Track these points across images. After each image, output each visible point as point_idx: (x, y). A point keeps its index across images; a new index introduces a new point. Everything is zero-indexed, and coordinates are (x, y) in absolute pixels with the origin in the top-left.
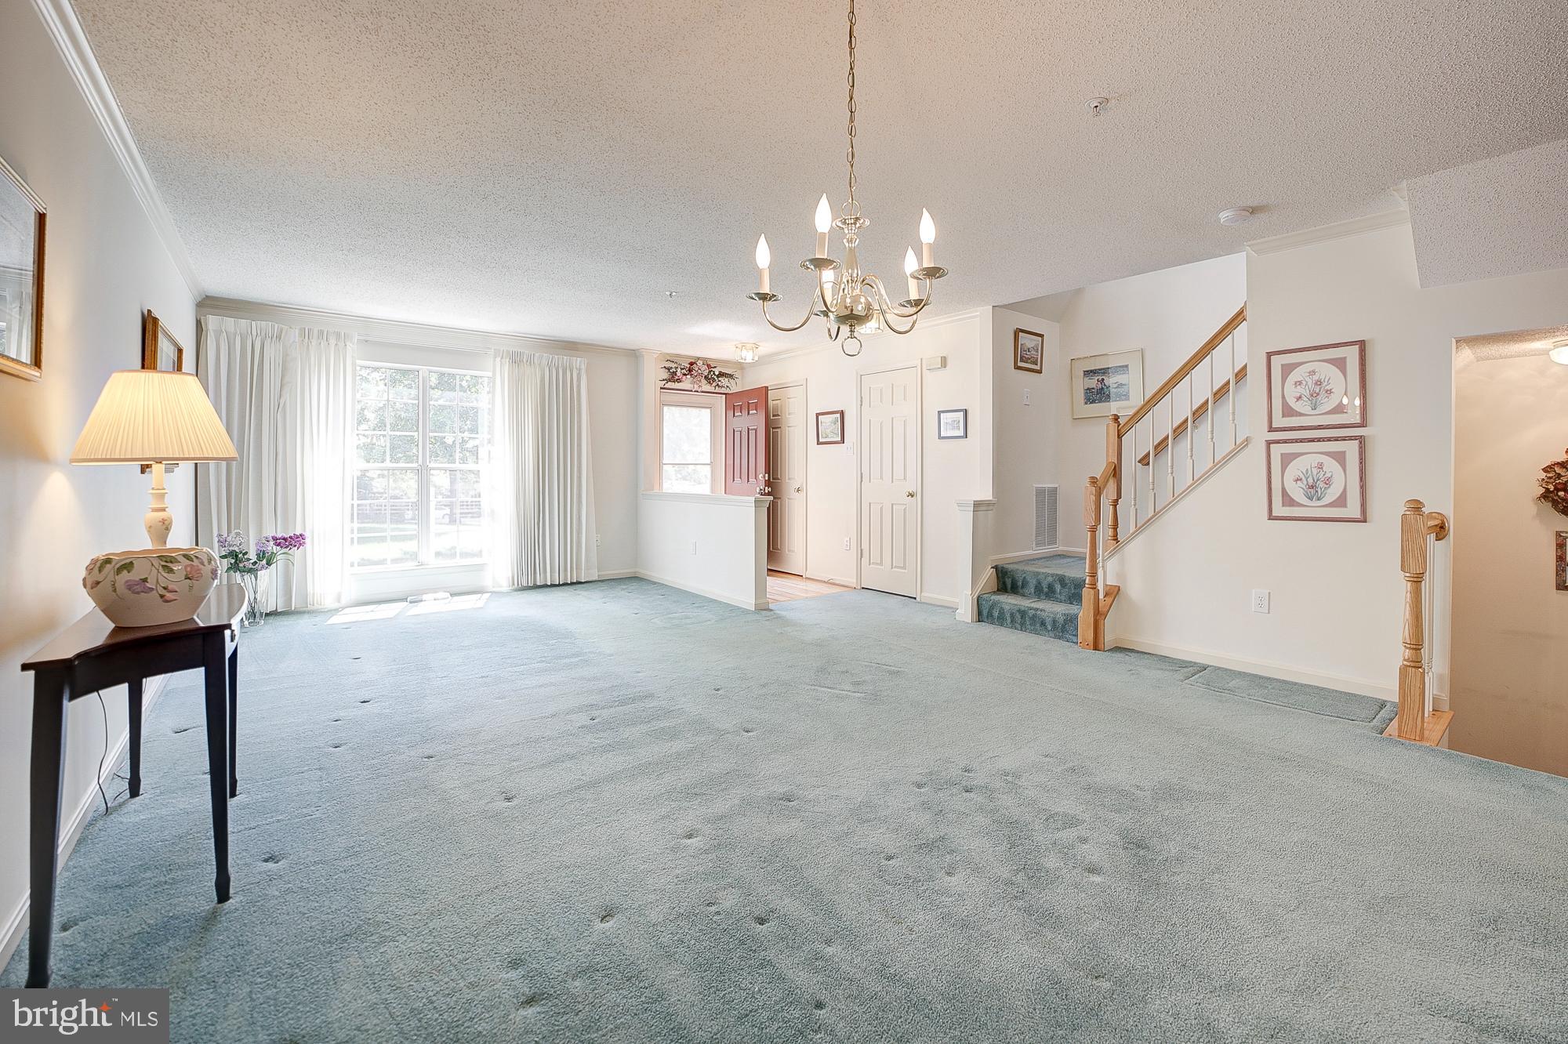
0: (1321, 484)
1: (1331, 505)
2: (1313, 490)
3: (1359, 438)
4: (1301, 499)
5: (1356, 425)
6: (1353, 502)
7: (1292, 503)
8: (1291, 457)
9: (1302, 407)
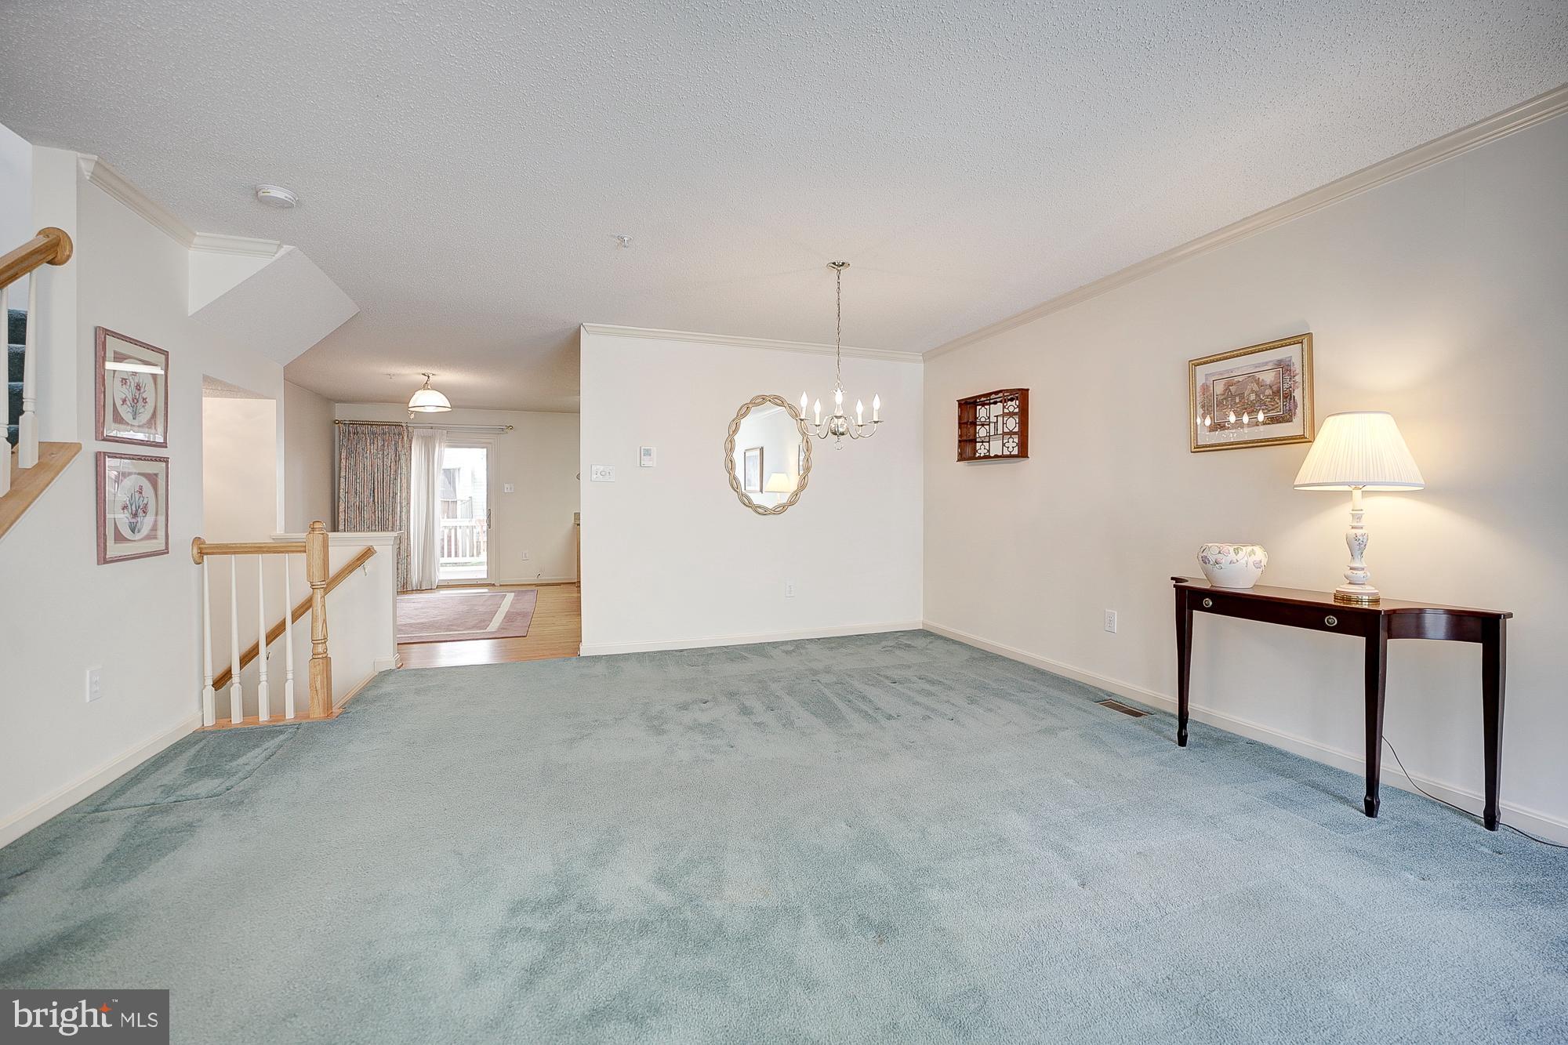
0: (140, 512)
1: (147, 537)
2: (134, 516)
3: (166, 460)
4: (126, 532)
5: (164, 445)
6: (161, 533)
7: (119, 538)
8: (120, 476)
9: (126, 413)
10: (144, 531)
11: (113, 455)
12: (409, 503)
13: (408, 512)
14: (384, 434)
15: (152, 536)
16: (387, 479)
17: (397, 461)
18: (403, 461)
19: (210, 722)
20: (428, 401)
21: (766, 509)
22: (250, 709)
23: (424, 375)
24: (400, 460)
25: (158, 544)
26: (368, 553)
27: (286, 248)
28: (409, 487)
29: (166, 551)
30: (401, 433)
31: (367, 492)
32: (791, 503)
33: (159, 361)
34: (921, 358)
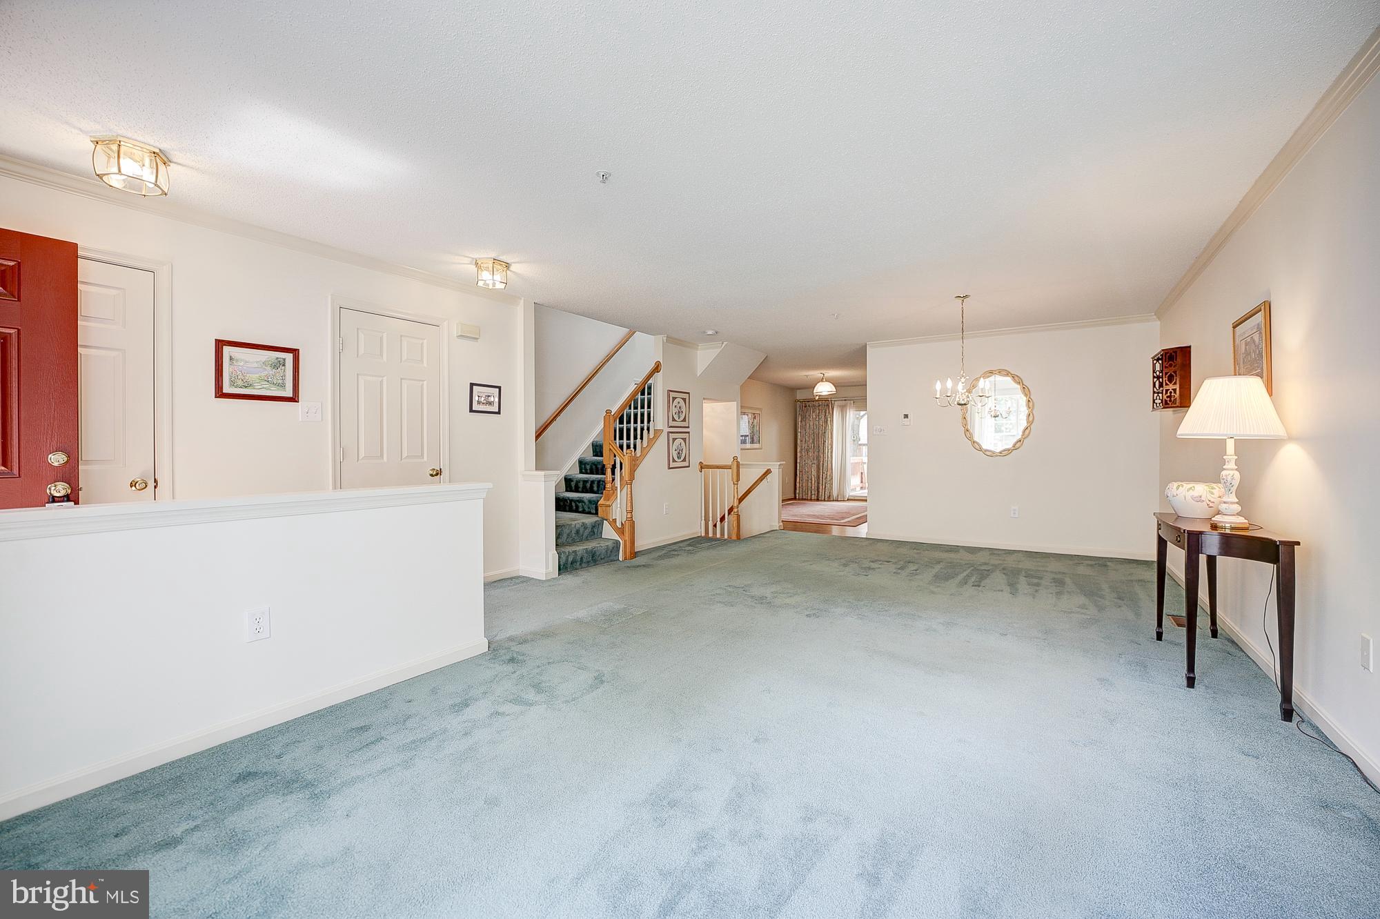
0: (681, 452)
1: (683, 461)
2: (679, 453)
3: (689, 433)
4: (676, 459)
5: (688, 427)
6: (687, 459)
7: (674, 461)
8: (674, 439)
9: (676, 417)
10: (682, 459)
11: (672, 433)
12: (832, 447)
13: (832, 452)
14: (819, 406)
15: (685, 460)
16: (821, 432)
17: (826, 422)
18: (829, 422)
19: (703, 535)
20: (824, 389)
21: (994, 452)
22: (722, 533)
24: (827, 421)
25: (687, 464)
26: (768, 472)
27: (725, 344)
28: (832, 438)
29: (689, 466)
30: (828, 405)
31: (811, 441)
32: (1015, 447)
33: (686, 396)
34: (1155, 317)
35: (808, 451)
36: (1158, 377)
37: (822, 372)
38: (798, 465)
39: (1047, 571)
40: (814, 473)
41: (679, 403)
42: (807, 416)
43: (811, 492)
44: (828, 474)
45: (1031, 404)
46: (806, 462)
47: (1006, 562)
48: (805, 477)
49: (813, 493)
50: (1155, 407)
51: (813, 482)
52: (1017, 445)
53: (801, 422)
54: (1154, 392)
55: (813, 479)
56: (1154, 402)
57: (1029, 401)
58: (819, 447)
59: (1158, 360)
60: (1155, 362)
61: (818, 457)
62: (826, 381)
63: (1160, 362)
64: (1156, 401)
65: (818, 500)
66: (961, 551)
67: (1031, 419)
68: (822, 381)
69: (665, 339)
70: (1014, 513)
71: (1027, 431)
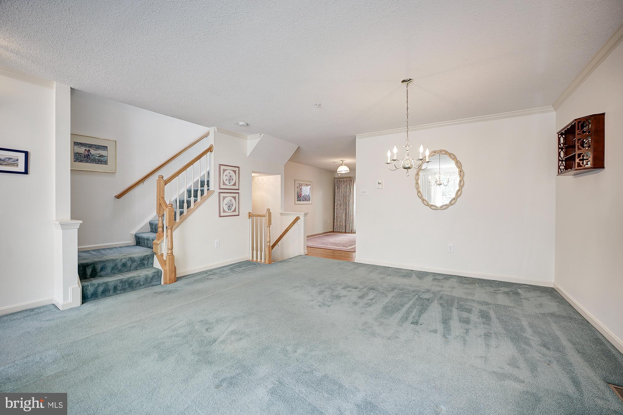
0: (231, 206)
1: (233, 212)
2: (229, 207)
3: (239, 193)
4: (227, 210)
5: (239, 189)
6: (237, 211)
7: (224, 212)
8: (224, 198)
9: (227, 183)
10: (232, 210)
11: (222, 193)
12: (353, 203)
13: (353, 206)
14: (346, 181)
15: (235, 211)
16: (347, 195)
17: (350, 189)
19: (251, 259)
20: (343, 170)
23: (341, 161)
25: (237, 213)
26: (297, 219)
27: (263, 135)
28: (353, 198)
29: (238, 215)
30: (351, 180)
31: (342, 200)
32: (451, 204)
33: (236, 169)
34: (552, 108)
35: (340, 205)
36: (562, 149)
37: (342, 159)
38: (335, 213)
39: (474, 301)
40: (344, 217)
41: (229, 173)
42: (340, 186)
43: (342, 228)
44: (351, 218)
45: (462, 174)
46: (340, 211)
47: (443, 289)
48: (339, 220)
49: (343, 228)
50: (560, 172)
51: (343, 223)
52: (453, 202)
53: (337, 189)
54: (559, 160)
55: (343, 221)
56: (559, 168)
57: (461, 171)
58: (346, 203)
59: (562, 134)
60: (560, 136)
61: (346, 209)
62: (345, 165)
63: (564, 136)
64: (561, 167)
65: (346, 232)
66: (414, 276)
67: (462, 184)
68: (342, 165)
69: (216, 129)
70: (450, 249)
71: (459, 193)
